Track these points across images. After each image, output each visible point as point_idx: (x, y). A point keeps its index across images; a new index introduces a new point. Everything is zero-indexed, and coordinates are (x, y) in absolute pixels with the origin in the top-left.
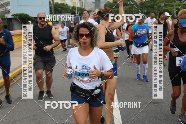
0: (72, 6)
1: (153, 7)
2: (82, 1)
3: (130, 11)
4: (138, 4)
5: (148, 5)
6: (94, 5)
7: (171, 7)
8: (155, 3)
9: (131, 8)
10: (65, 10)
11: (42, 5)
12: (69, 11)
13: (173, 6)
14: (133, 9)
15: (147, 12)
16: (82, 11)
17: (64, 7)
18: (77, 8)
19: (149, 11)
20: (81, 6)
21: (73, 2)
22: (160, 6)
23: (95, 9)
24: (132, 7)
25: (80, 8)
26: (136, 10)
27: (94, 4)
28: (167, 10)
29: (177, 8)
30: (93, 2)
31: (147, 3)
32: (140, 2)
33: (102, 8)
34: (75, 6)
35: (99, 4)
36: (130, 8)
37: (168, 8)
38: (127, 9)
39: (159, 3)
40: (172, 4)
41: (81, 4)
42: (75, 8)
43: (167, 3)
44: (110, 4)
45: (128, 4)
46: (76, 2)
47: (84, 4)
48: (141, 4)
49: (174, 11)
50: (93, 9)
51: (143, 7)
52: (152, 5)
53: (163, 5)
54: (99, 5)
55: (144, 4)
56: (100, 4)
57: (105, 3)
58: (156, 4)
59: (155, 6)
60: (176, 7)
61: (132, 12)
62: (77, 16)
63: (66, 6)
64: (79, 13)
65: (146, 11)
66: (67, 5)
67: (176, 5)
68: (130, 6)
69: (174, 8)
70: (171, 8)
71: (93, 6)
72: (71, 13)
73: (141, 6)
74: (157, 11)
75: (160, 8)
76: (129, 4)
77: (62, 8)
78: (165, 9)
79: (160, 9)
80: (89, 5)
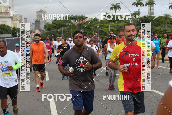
0: (13, 27)
3: (68, 32)
4: (76, 25)
8: (91, 25)
9: (69, 29)
10: (6, 31)
13: (108, 27)
14: (72, 30)
15: (84, 32)
17: (6, 28)
19: (86, 31)
22: (96, 27)
23: (35, 30)
24: (70, 28)
27: (34, 25)
28: (102, 30)
29: (112, 29)
30: (33, 24)
32: (78, 23)
33: (42, 29)
34: (16, 27)
35: (39, 25)
36: (68, 28)
37: (103, 29)
38: (65, 30)
39: (95, 24)
40: (106, 25)
42: (16, 29)
43: (102, 25)
44: (49, 25)
46: (16, 24)
48: (78, 25)
50: (33, 30)
51: (81, 28)
53: (99, 26)
54: (39, 26)
56: (40, 25)
57: (44, 25)
58: (93, 26)
59: (91, 27)
60: (110, 28)
61: (71, 32)
62: (17, 37)
66: (8, 26)
67: (111, 26)
70: (106, 29)
71: (33, 27)
72: (12, 33)
73: (79, 27)
74: (93, 32)
75: (96, 29)
76: (68, 25)
77: (3, 29)
78: (101, 30)
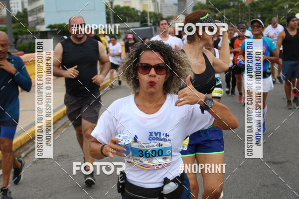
1: (271, 10)
2: (158, 3)
5: (263, 6)
6: (176, 8)
11: (94, 10)
12: (136, 18)
16: (157, 18)
18: (150, 13)
20: (156, 9)
21: (144, 5)
25: (154, 13)
31: (261, 3)
41: (155, 7)
47: (161, 7)
52: (269, 7)
55: (257, 5)
63: (132, 10)
64: (152, 21)
79: (283, 12)
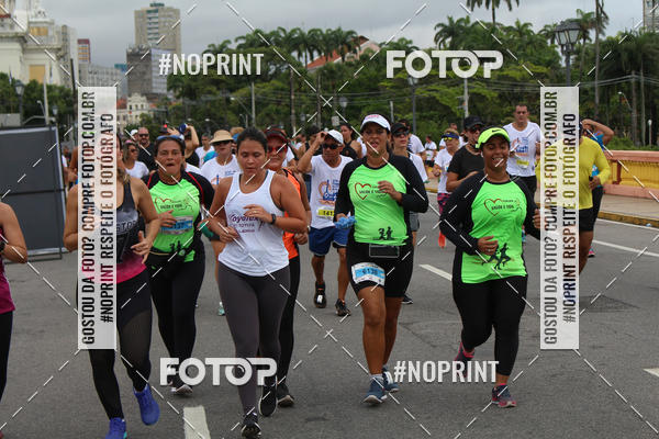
0: (26, 82)
3: (279, 103)
4: (312, 72)
7: (449, 87)
9: (282, 89)
13: (457, 85)
14: (293, 97)
15: (350, 107)
19: (356, 103)
22: (405, 83)
23: (130, 96)
24: (286, 87)
26: (303, 97)
28: (434, 98)
29: (475, 91)
30: (117, 66)
32: (321, 66)
33: (159, 91)
34: (40, 82)
35: (144, 73)
36: (277, 89)
37: (436, 91)
38: (264, 94)
42: (42, 91)
45: (270, 73)
46: (44, 66)
48: (324, 74)
49: (462, 102)
51: (334, 86)
54: (147, 77)
56: (151, 72)
59: (384, 83)
60: (469, 87)
61: (289, 106)
62: (46, 126)
65: (345, 104)
66: (4, 77)
67: (470, 80)
68: (279, 80)
69: (463, 93)
70: (451, 90)
72: (22, 110)
73: (327, 83)
74: (392, 104)
75: (405, 90)
76: (275, 75)
78: (426, 94)
80: (100, 76)
